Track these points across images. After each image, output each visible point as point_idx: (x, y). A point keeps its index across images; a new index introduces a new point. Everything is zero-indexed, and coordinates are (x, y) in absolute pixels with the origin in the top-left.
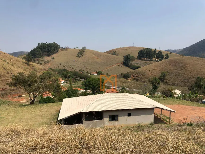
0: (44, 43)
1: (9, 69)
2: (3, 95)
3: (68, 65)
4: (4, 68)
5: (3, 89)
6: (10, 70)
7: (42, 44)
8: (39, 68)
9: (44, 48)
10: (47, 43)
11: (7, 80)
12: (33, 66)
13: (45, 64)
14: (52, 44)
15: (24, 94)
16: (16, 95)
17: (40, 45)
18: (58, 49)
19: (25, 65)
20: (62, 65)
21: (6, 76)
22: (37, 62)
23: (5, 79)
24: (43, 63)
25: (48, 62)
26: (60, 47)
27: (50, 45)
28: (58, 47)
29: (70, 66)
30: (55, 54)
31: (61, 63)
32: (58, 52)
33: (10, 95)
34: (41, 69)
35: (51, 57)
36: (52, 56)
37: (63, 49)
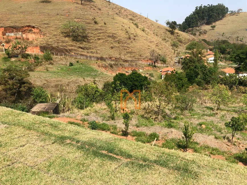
0: (204, 6)
1: (133, 34)
2: (111, 66)
3: (235, 36)
4: (127, 32)
5: (116, 59)
6: (135, 35)
7: (201, 7)
8: (185, 39)
9: (203, 13)
10: (208, 5)
11: (125, 48)
12: (178, 34)
13: (200, 35)
14: (217, 6)
15: (142, 68)
16: (130, 69)
17: (198, 8)
18: (224, 13)
19: (168, 33)
20: (224, 36)
21: (126, 43)
22: (191, 32)
23: (122, 46)
24: (198, 33)
25: (205, 32)
26: (229, 11)
27: (213, 8)
28: (224, 10)
29: (238, 37)
30: (218, 21)
31: (223, 33)
32: (224, 18)
33: (121, 67)
34: (188, 40)
35: (211, 25)
36: (214, 24)
37: (233, 13)
